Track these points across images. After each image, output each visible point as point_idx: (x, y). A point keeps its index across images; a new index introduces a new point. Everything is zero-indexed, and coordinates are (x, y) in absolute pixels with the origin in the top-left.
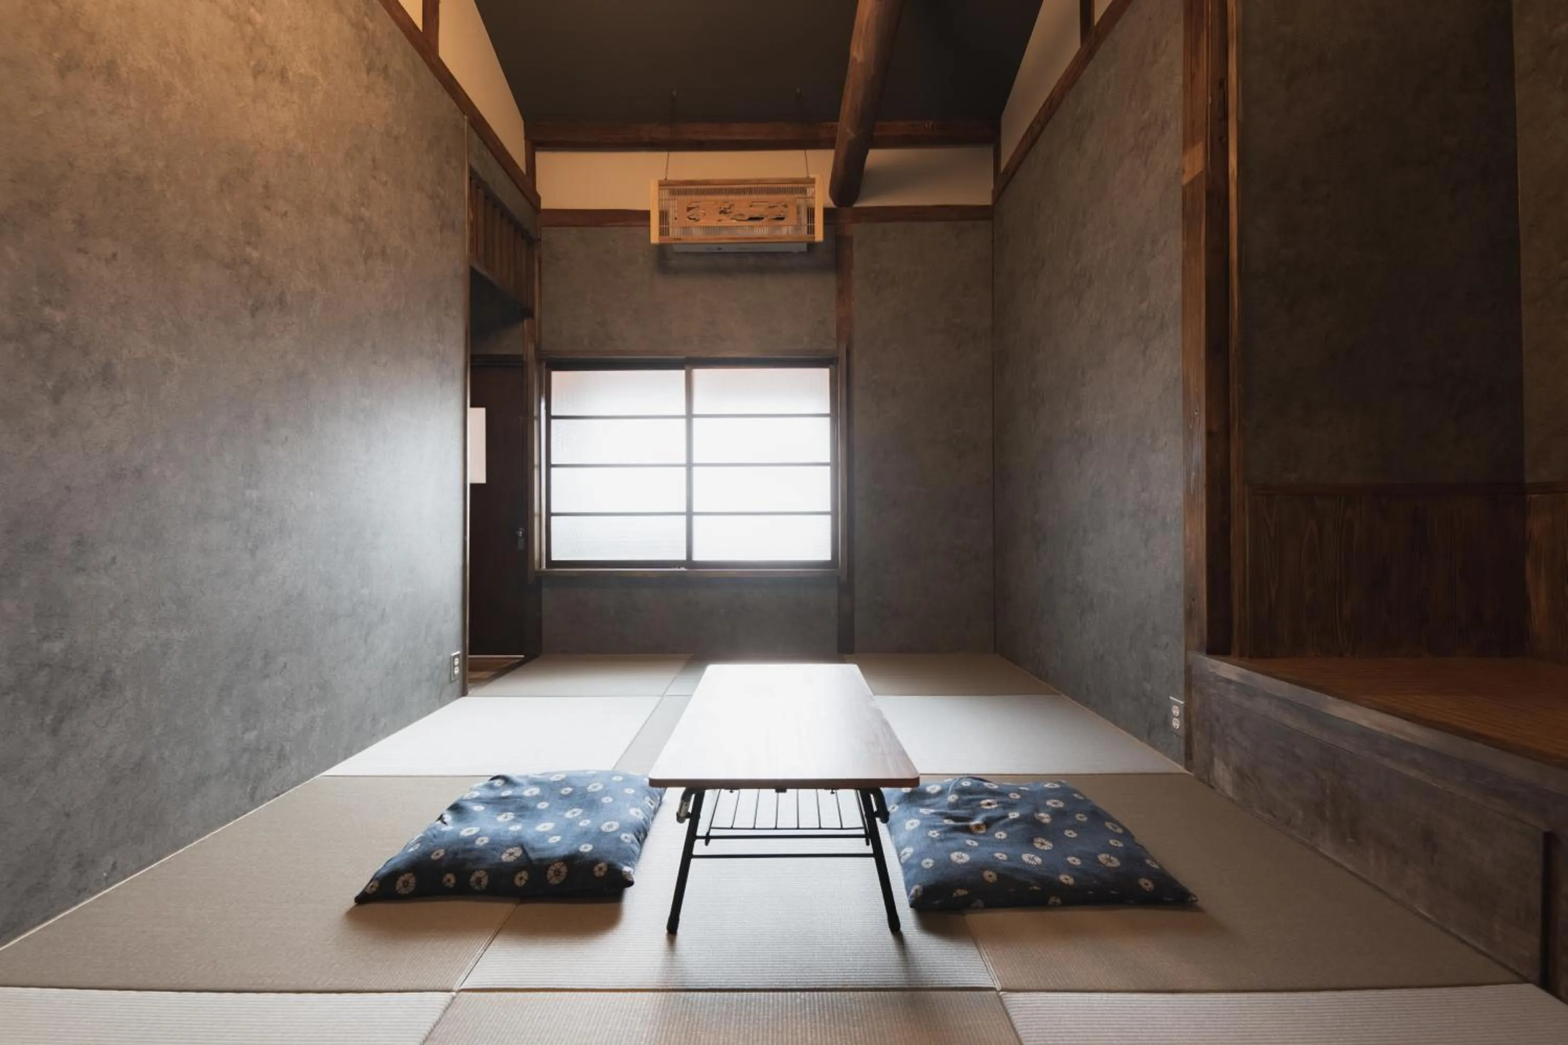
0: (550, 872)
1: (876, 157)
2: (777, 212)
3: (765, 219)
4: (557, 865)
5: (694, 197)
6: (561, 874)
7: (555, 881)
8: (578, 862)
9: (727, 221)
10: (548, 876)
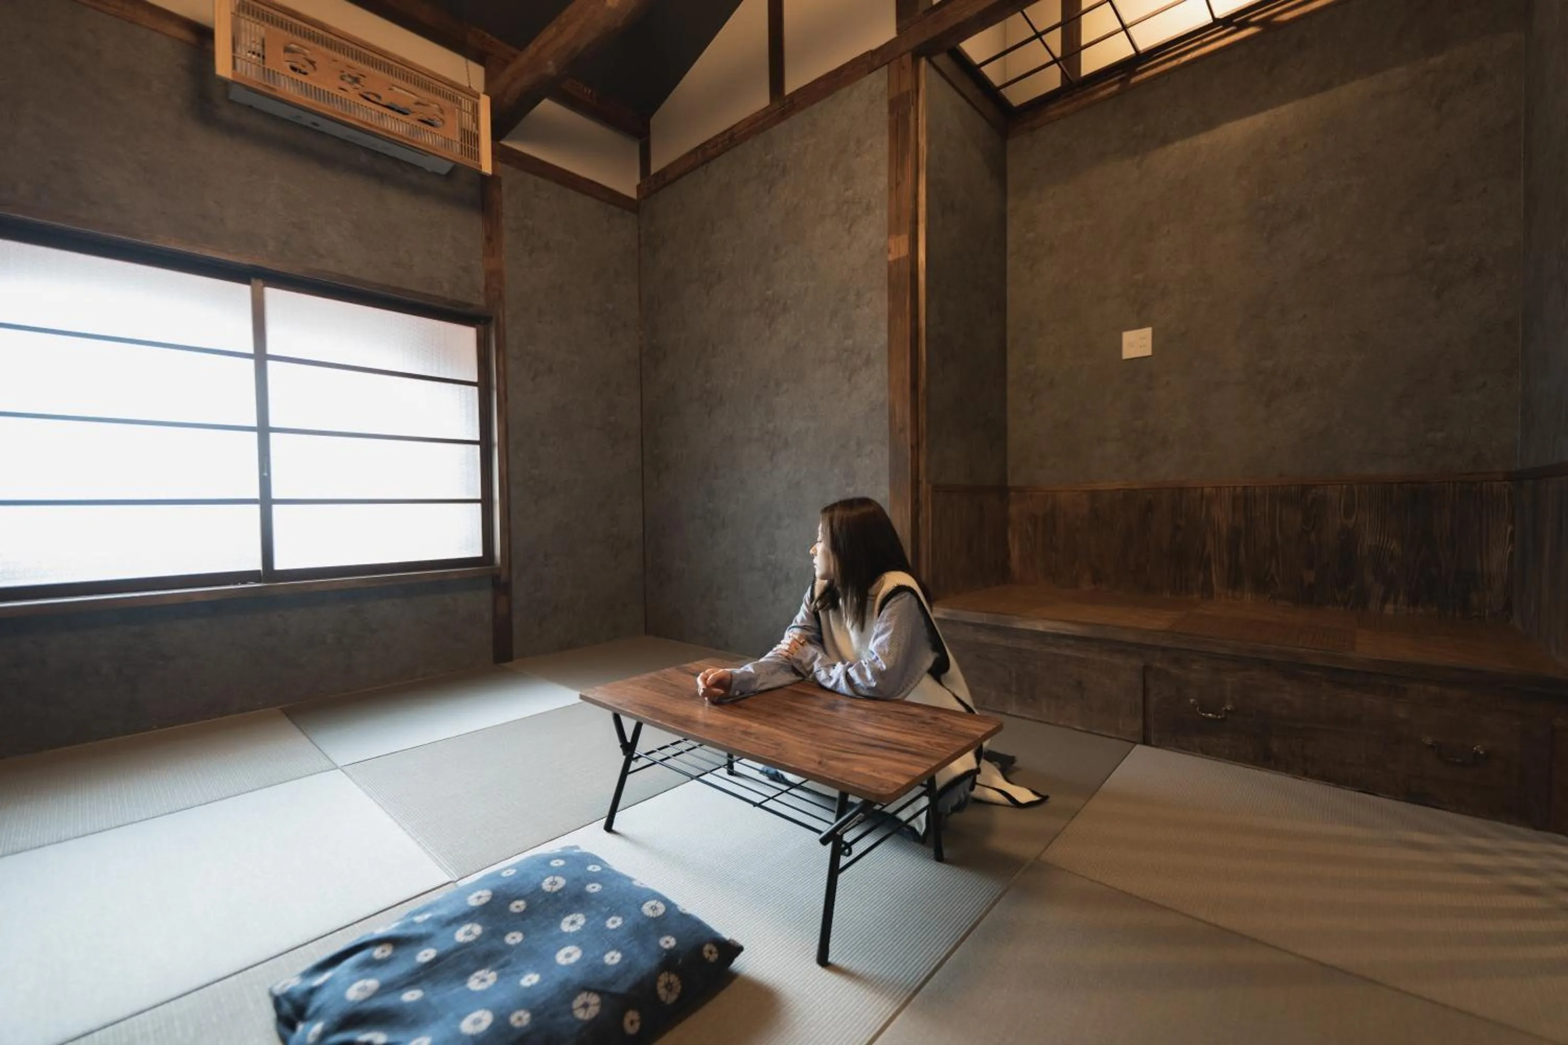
0: (662, 992)
1: (547, 107)
2: (427, 113)
3: (412, 116)
4: (663, 978)
5: (298, 39)
6: (674, 985)
7: (673, 998)
8: (680, 961)
9: (352, 94)
10: (663, 998)
